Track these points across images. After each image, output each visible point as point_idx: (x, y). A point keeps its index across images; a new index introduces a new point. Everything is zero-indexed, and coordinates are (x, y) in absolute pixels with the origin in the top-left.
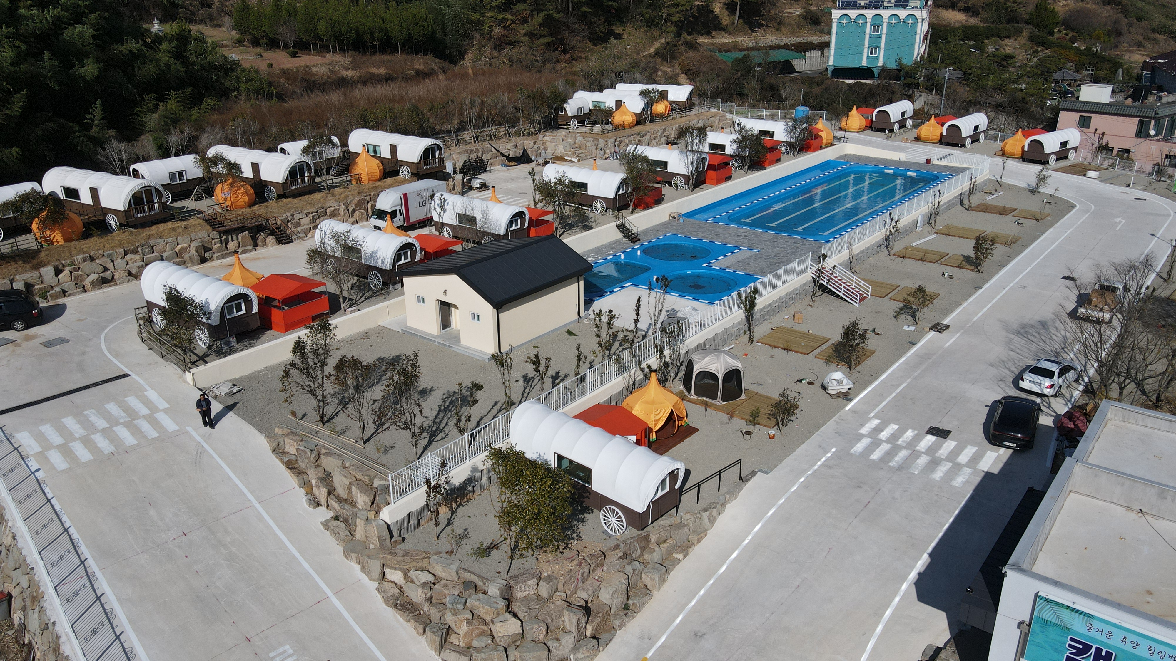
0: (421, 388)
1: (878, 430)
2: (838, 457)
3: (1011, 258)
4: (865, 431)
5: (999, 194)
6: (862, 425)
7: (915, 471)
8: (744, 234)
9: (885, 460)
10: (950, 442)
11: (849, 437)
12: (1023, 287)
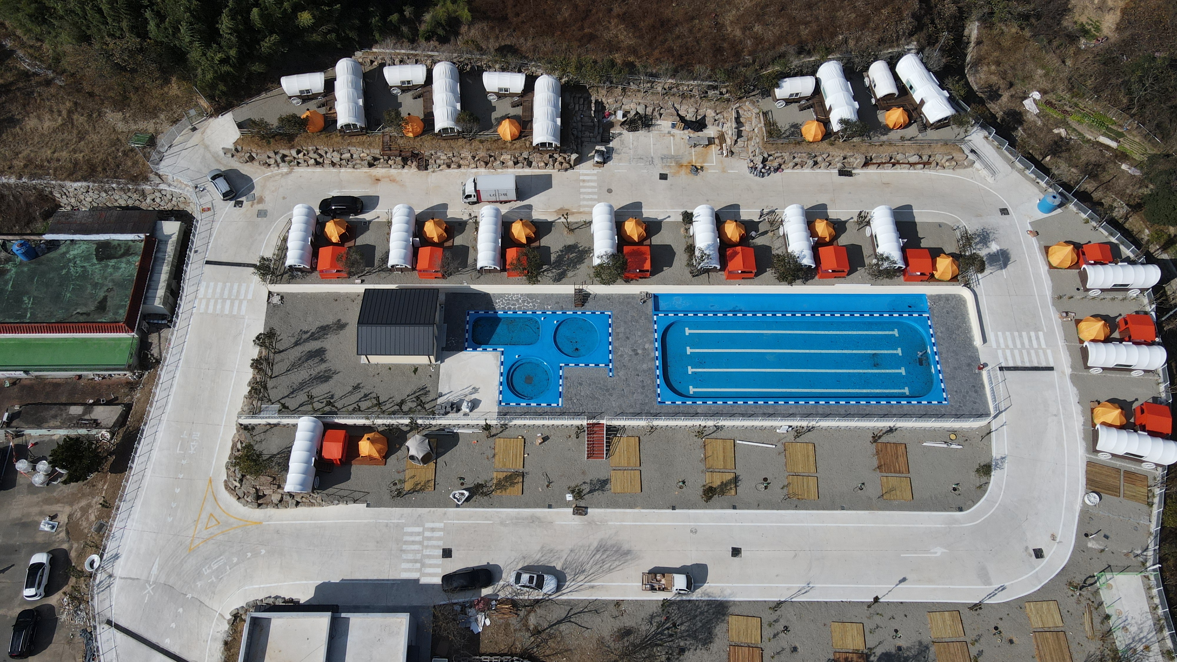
0: (323, 357)
1: (433, 530)
2: (397, 525)
3: (758, 507)
4: (429, 525)
5: (953, 446)
6: (433, 522)
7: (404, 556)
8: (640, 352)
9: (406, 543)
10: (440, 561)
11: (419, 521)
12: (694, 531)
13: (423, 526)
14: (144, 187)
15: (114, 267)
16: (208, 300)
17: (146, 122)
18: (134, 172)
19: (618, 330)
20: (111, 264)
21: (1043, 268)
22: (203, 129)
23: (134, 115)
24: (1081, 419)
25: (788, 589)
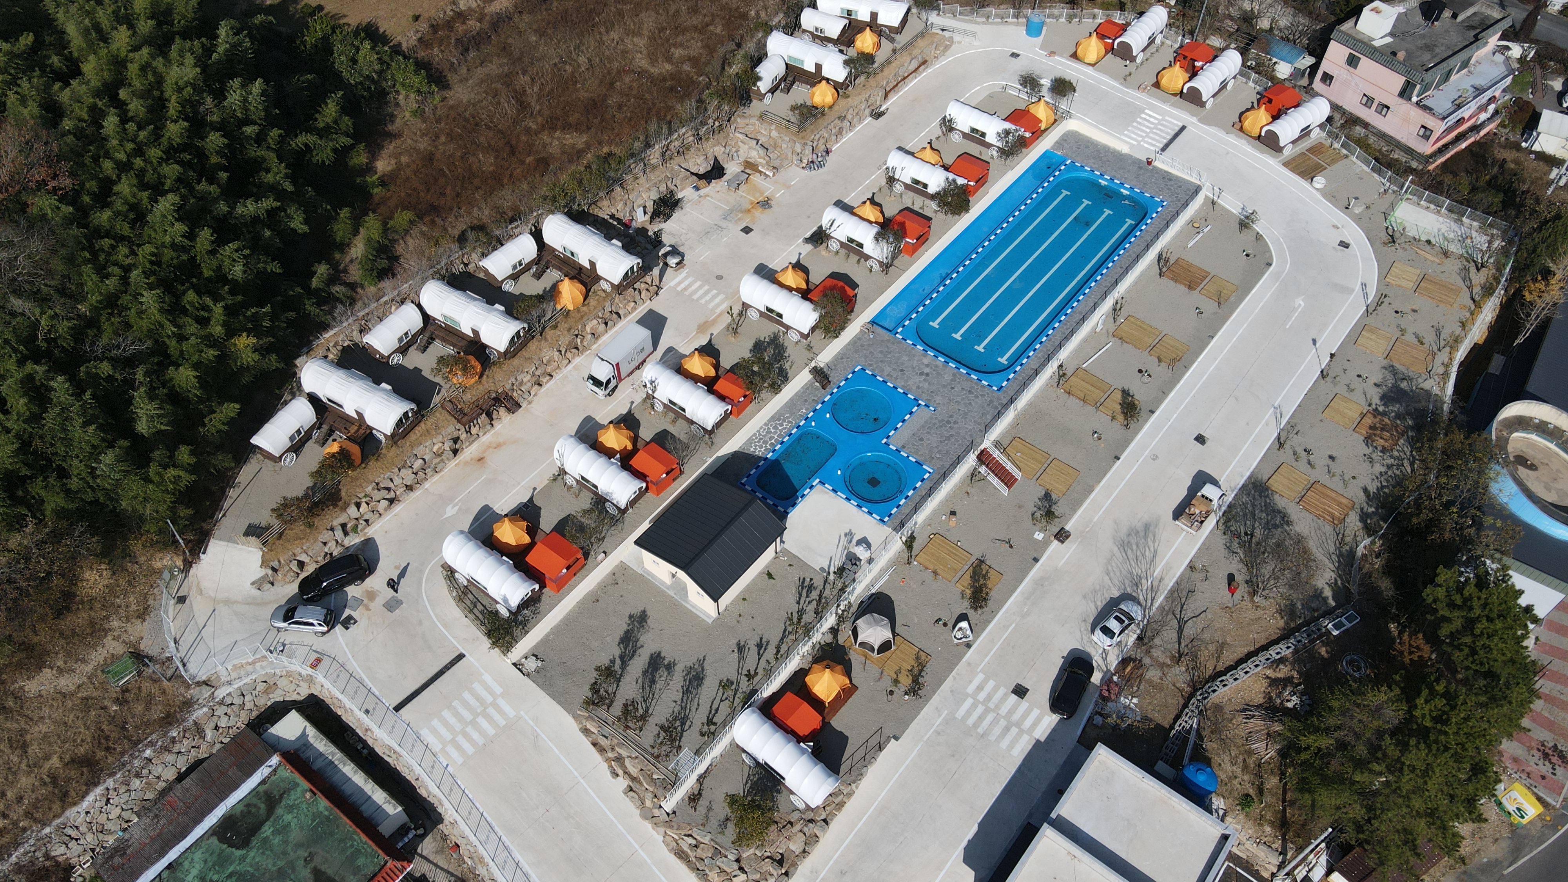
0: (666, 662)
1: (980, 688)
2: (946, 722)
3: (1165, 394)
4: (971, 689)
5: (1206, 230)
6: (971, 682)
7: (992, 738)
8: (927, 370)
9: (976, 725)
10: (1024, 704)
11: (959, 697)
12: (1155, 458)
13: (967, 695)
14: (194, 717)
15: (277, 832)
16: (453, 742)
17: (99, 649)
18: (157, 713)
19: (886, 373)
20: (269, 833)
21: (1089, 70)
22: (194, 589)
23: (69, 654)
24: (1243, 141)
25: (1267, 424)
